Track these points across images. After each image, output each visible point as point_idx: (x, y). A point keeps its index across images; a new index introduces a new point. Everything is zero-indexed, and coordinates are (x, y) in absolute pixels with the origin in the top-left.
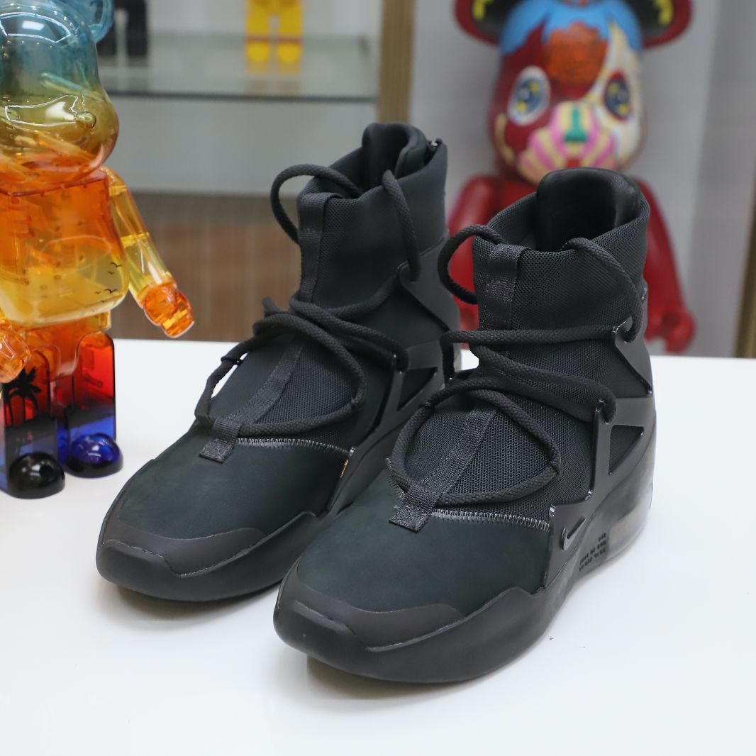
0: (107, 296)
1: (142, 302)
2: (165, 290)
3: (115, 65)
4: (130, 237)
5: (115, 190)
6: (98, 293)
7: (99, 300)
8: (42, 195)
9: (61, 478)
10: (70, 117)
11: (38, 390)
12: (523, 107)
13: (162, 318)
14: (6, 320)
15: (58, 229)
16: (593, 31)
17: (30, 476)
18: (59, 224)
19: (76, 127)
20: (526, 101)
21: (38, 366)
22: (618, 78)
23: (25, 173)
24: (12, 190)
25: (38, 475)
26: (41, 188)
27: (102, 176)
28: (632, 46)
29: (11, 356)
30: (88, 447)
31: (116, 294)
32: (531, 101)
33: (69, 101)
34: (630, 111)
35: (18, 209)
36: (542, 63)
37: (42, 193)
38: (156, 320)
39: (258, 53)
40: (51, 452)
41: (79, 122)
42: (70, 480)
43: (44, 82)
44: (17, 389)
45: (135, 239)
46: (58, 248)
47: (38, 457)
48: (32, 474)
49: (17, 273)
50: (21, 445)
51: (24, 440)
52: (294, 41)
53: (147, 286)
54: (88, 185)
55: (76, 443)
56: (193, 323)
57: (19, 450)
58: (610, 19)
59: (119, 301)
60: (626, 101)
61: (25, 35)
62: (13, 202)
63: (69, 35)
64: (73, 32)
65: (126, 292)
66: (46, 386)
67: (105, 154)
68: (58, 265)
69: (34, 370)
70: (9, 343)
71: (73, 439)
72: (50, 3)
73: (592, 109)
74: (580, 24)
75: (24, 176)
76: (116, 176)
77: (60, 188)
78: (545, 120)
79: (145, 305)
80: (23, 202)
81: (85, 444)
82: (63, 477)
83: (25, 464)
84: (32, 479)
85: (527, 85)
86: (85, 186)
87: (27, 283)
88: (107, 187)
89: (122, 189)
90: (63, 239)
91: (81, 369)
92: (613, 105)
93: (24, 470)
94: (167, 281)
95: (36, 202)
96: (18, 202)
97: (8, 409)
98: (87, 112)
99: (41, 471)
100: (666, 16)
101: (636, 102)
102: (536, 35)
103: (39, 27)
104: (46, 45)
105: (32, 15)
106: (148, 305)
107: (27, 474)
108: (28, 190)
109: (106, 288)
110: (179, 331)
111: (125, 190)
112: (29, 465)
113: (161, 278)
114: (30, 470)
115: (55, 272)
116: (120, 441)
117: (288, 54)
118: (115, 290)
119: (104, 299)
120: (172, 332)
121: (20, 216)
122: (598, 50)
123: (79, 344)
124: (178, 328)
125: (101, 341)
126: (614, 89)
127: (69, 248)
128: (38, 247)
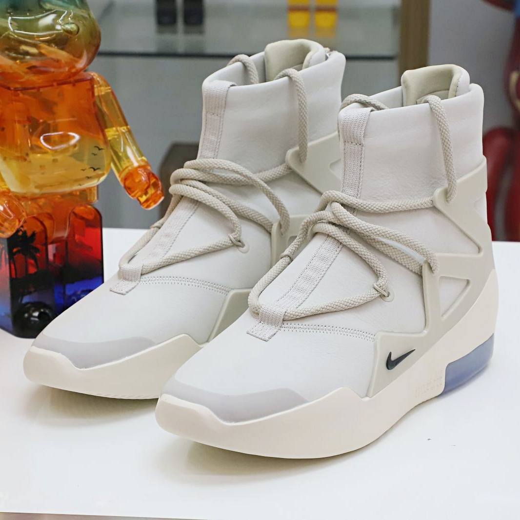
0: (91, 173)
1: (122, 180)
2: (141, 171)
3: (175, 32)
4: (114, 129)
5: (100, 90)
6: (83, 170)
7: (84, 176)
8: (38, 91)
11: (37, 250)
13: (138, 192)
17: (31, 321)
21: (37, 230)
24: (14, 86)
25: (37, 319)
27: (89, 77)
31: (99, 172)
35: (18, 101)
37: (38, 89)
38: (133, 194)
44: (19, 248)
45: (118, 131)
48: (32, 319)
51: (25, 291)
53: (127, 167)
54: (76, 84)
55: (70, 296)
56: (163, 198)
59: (102, 179)
62: (15, 96)
65: (109, 171)
66: (44, 248)
67: (88, 58)
69: (34, 234)
70: (9, 208)
71: (67, 293)
77: (53, 86)
79: (124, 183)
80: (23, 96)
83: (27, 311)
84: (33, 323)
88: (93, 87)
89: (107, 90)
93: (26, 315)
94: (143, 164)
95: (34, 97)
96: (18, 95)
106: (127, 183)
107: (29, 318)
109: (90, 167)
110: (152, 204)
111: (109, 91)
112: (31, 312)
113: (138, 161)
114: (31, 316)
118: (97, 169)
119: (89, 176)
120: (146, 205)
124: (150, 201)
125: (91, 214)
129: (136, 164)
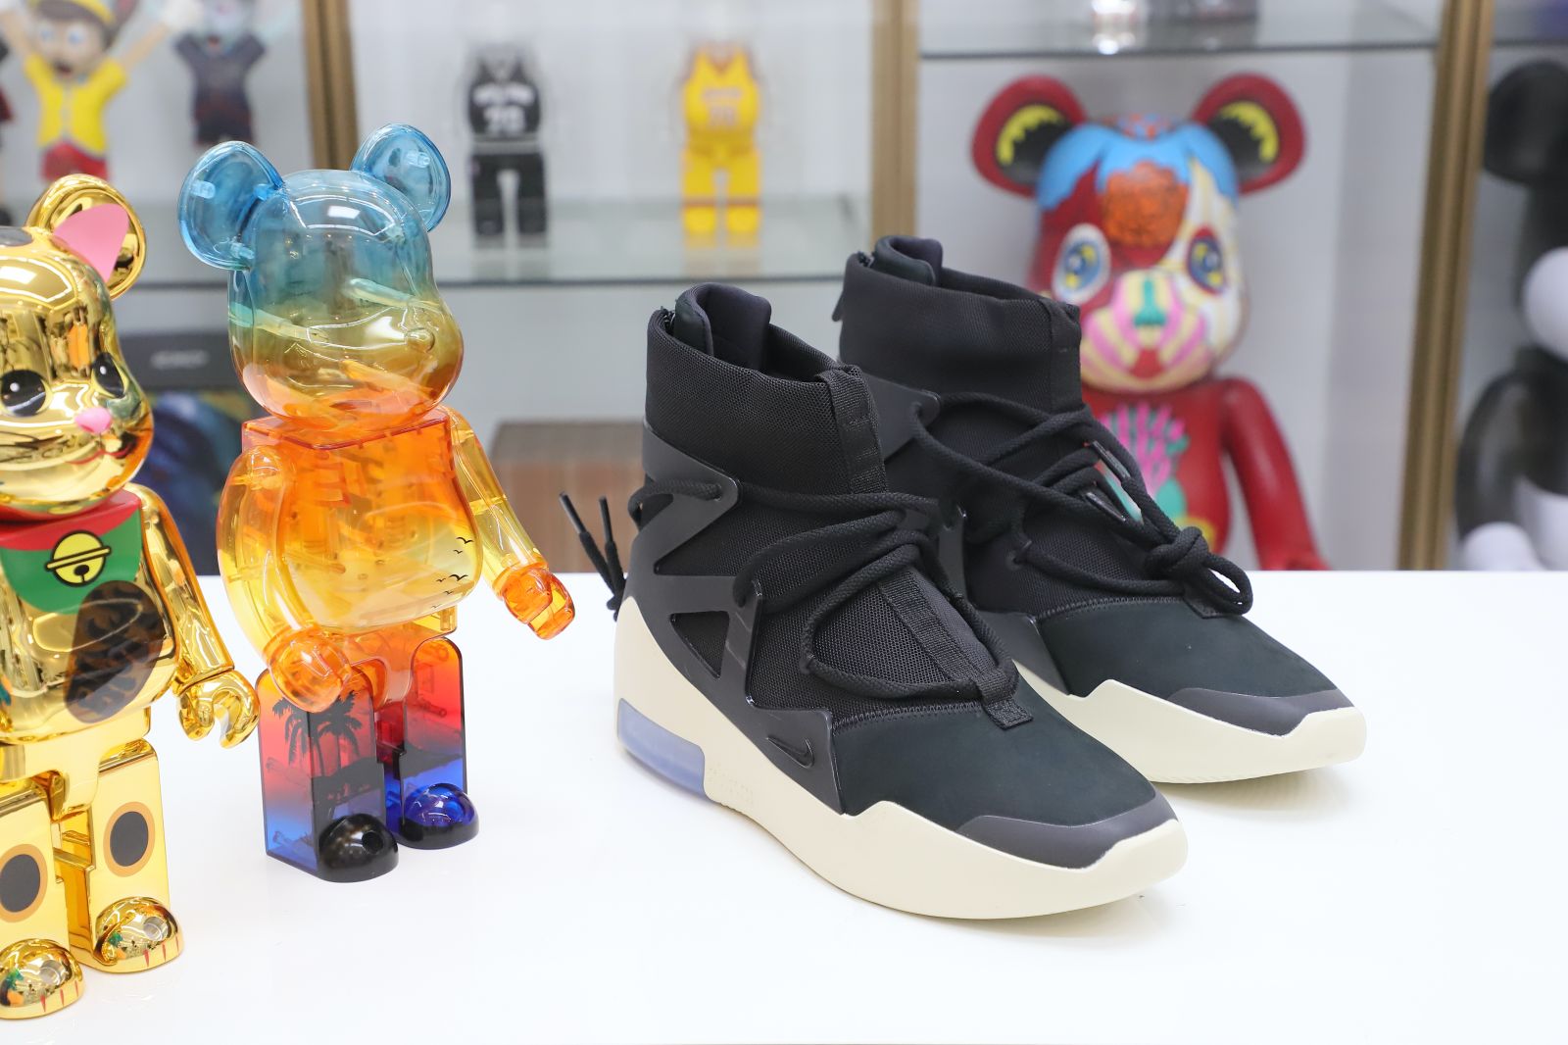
0: (453, 584)
2: (532, 573)
4: (482, 501)
5: (458, 437)
6: (440, 581)
7: (441, 592)
8: (361, 447)
9: (393, 850)
10: (399, 336)
11: (357, 724)
12: (1073, 281)
13: (530, 613)
14: (315, 624)
15: (379, 494)
16: (1168, 173)
17: (349, 848)
18: (380, 487)
19: (406, 349)
20: (1076, 273)
21: (356, 689)
22: (1205, 236)
23: (334, 416)
24: (318, 442)
25: (360, 845)
26: (358, 437)
27: (441, 417)
28: (1222, 191)
29: (324, 673)
30: (428, 804)
31: (465, 581)
32: (1084, 271)
33: (396, 314)
34: (1225, 281)
35: (326, 468)
36: (1097, 219)
37: (360, 444)
38: (521, 616)
39: (701, 221)
40: (378, 813)
41: (413, 344)
42: (404, 852)
43: (354, 291)
44: (330, 720)
45: (488, 505)
46: (380, 523)
47: (359, 821)
48: (351, 845)
49: (326, 557)
50: (334, 804)
51: (339, 797)
52: (750, 203)
53: (507, 568)
54: (422, 430)
55: (411, 799)
57: (333, 811)
58: (1189, 155)
60: (1219, 267)
61: (333, 226)
63: (391, 225)
64: (398, 222)
68: (381, 545)
69: (352, 695)
70: (321, 655)
71: (406, 795)
72: (363, 182)
73: (1170, 278)
74: (1147, 164)
75: (334, 420)
76: (459, 416)
77: (384, 436)
78: (1106, 297)
80: (336, 458)
81: (424, 799)
82: (396, 850)
83: (342, 832)
84: (351, 851)
85: (1077, 250)
86: (419, 433)
87: (343, 570)
88: (447, 432)
89: (468, 434)
90: (387, 509)
91: (417, 693)
92: (1198, 273)
93: (341, 839)
94: (535, 561)
95: (353, 458)
96: (327, 458)
97: (315, 752)
98: (421, 329)
99: (364, 841)
100: (1269, 149)
101: (1233, 268)
102: (1087, 182)
103: (352, 213)
104: (360, 238)
105: (344, 198)
106: (509, 595)
107: (345, 844)
108: (339, 440)
111: (470, 436)
112: (348, 832)
113: (527, 557)
114: (349, 839)
115: (375, 554)
116: (473, 795)
117: (741, 221)
118: (464, 576)
119: (448, 589)
120: (545, 632)
121: (332, 477)
122: (1176, 196)
123: (414, 656)
124: (552, 626)
125: (443, 650)
126: (1201, 250)
127: (398, 521)
128: (354, 522)
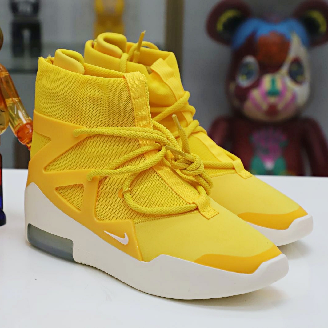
1: (16, 133)
4: (11, 99)
5: (3, 74)
12: (244, 77)
13: (27, 140)
20: (246, 74)
22: (297, 62)
28: (304, 44)
34: (304, 79)
38: (23, 141)
60: (302, 73)
94: (29, 122)
100: (323, 29)
129: (25, 122)
